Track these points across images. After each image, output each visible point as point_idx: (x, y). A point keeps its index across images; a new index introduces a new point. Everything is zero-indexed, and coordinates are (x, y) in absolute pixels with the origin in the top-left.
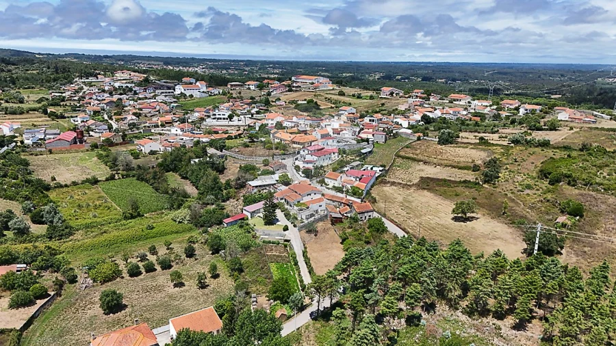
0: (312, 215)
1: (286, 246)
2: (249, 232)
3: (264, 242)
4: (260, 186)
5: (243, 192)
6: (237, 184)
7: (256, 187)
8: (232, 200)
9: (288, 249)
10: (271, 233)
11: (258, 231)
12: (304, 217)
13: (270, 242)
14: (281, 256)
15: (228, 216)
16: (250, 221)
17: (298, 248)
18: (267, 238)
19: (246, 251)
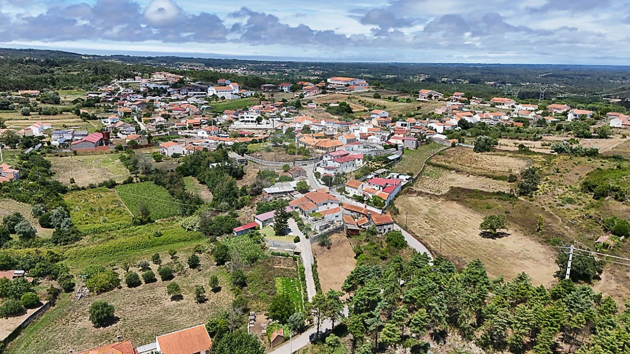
0: (327, 226)
1: (295, 259)
2: (259, 243)
3: (273, 254)
4: (276, 193)
5: (259, 199)
6: (252, 191)
7: (272, 194)
8: (246, 207)
9: (297, 262)
10: (281, 244)
11: (267, 241)
12: (318, 228)
13: (279, 254)
14: (288, 270)
15: (240, 225)
16: (261, 231)
17: (307, 261)
18: (275, 249)
19: (253, 263)
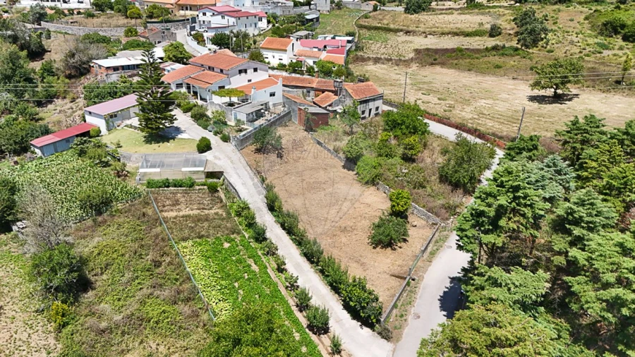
0: (259, 114)
1: (213, 189)
2: (107, 164)
3: (150, 184)
4: (123, 68)
5: (87, 81)
6: (68, 66)
7: (116, 69)
8: (59, 102)
9: (222, 195)
10: (167, 161)
11: (129, 158)
12: (243, 117)
13: (167, 184)
14: (207, 219)
15: (46, 132)
16: (108, 138)
17: (249, 192)
18: (155, 173)
19: (99, 213)
